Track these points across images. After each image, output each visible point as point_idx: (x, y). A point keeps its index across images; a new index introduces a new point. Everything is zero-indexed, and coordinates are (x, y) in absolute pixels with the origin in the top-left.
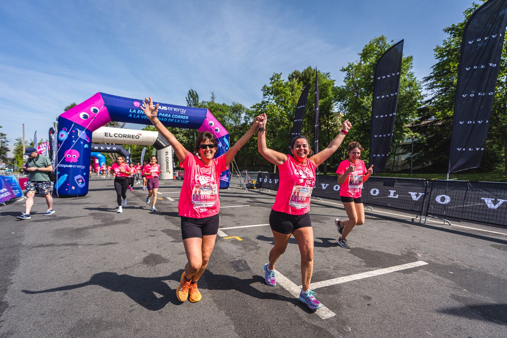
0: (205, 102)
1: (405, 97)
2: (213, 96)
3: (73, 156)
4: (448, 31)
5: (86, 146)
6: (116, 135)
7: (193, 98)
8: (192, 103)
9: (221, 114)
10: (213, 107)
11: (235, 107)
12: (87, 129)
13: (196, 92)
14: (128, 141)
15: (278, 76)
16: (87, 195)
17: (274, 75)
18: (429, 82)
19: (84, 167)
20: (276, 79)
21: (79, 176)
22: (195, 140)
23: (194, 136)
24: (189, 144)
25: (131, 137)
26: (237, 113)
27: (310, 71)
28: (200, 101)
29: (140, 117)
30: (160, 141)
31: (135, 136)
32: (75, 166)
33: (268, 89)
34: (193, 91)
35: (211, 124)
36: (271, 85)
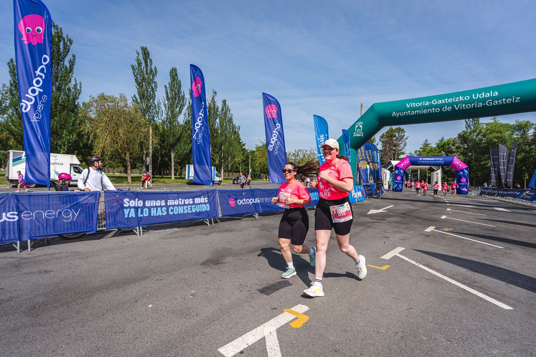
23: (472, 153)
30: (433, 167)
35: (457, 163)
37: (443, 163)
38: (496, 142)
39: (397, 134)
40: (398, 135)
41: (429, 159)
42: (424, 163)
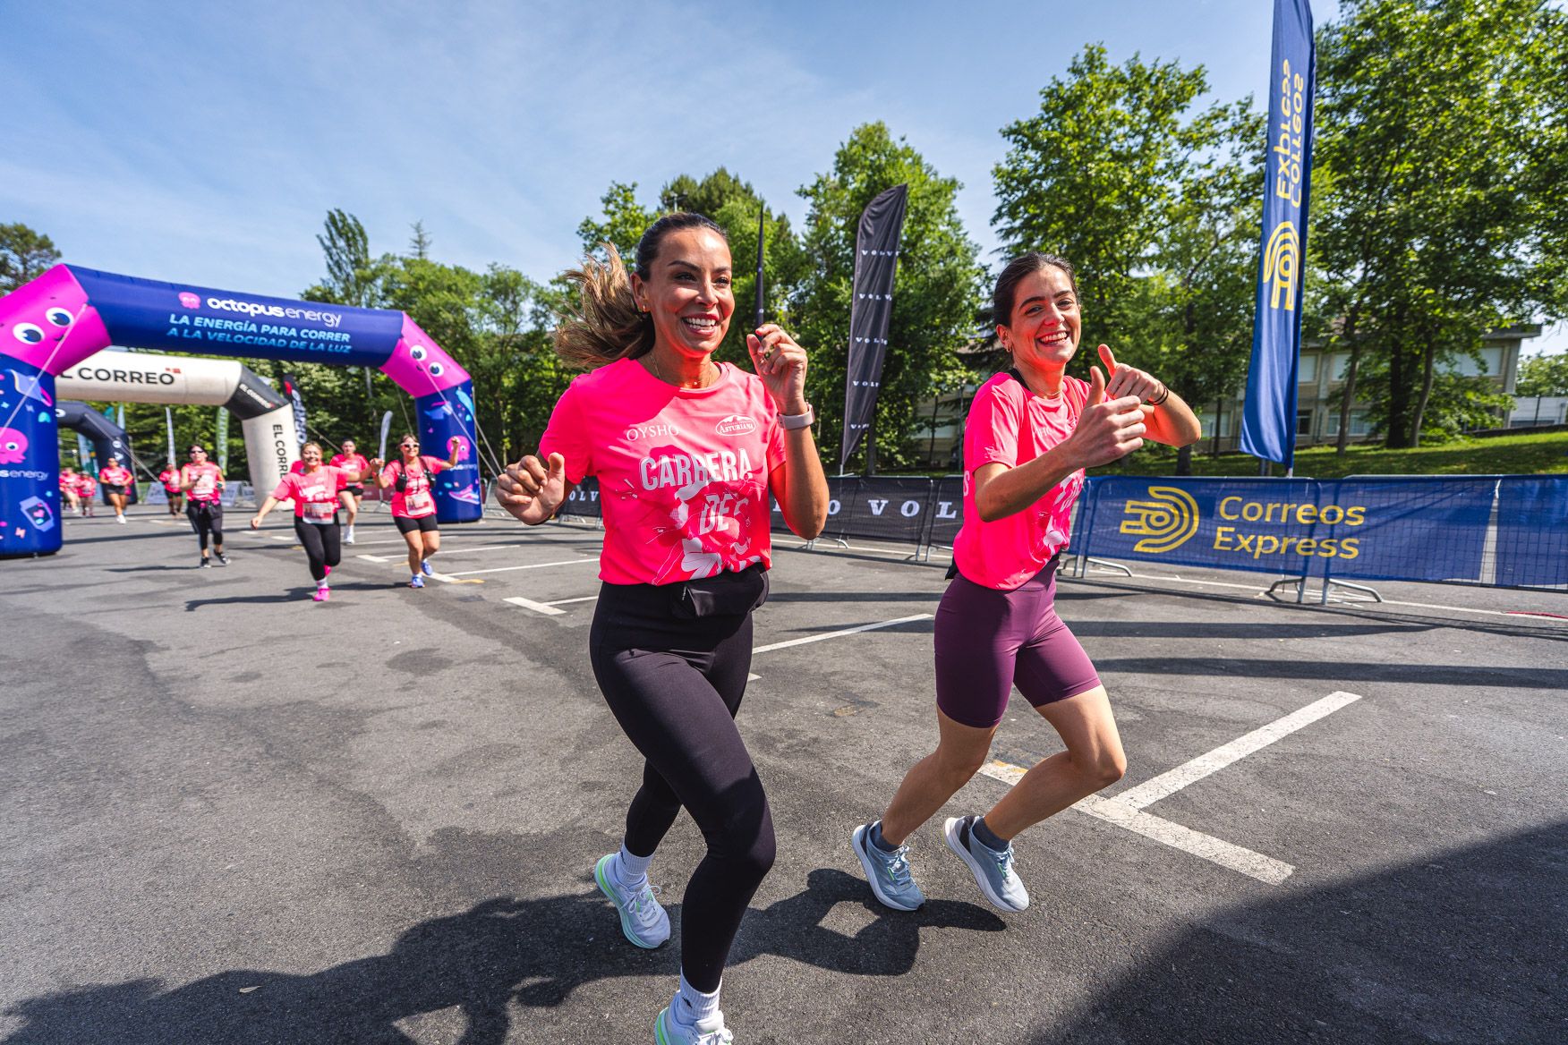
0: (394, 259)
2: (420, 236)
3: (9, 444)
4: (1009, 135)
5: (43, 417)
6: (85, 373)
7: (348, 240)
8: (344, 257)
9: (452, 301)
10: (422, 278)
11: (499, 281)
12: (45, 373)
13: (355, 220)
14: (131, 392)
15: (626, 192)
16: (59, 553)
17: (615, 188)
18: (1013, 240)
19: (43, 476)
20: (620, 200)
21: (34, 501)
24: (347, 395)
25: (144, 379)
26: (506, 298)
27: (721, 182)
28: (375, 254)
29: (205, 335)
30: (250, 393)
31: (157, 376)
33: (600, 230)
34: (342, 214)
35: (419, 355)
36: (608, 219)
37: (345, 343)
38: (447, 326)
39: (15, 262)
40: (24, 262)
41: (251, 309)
42: (221, 335)
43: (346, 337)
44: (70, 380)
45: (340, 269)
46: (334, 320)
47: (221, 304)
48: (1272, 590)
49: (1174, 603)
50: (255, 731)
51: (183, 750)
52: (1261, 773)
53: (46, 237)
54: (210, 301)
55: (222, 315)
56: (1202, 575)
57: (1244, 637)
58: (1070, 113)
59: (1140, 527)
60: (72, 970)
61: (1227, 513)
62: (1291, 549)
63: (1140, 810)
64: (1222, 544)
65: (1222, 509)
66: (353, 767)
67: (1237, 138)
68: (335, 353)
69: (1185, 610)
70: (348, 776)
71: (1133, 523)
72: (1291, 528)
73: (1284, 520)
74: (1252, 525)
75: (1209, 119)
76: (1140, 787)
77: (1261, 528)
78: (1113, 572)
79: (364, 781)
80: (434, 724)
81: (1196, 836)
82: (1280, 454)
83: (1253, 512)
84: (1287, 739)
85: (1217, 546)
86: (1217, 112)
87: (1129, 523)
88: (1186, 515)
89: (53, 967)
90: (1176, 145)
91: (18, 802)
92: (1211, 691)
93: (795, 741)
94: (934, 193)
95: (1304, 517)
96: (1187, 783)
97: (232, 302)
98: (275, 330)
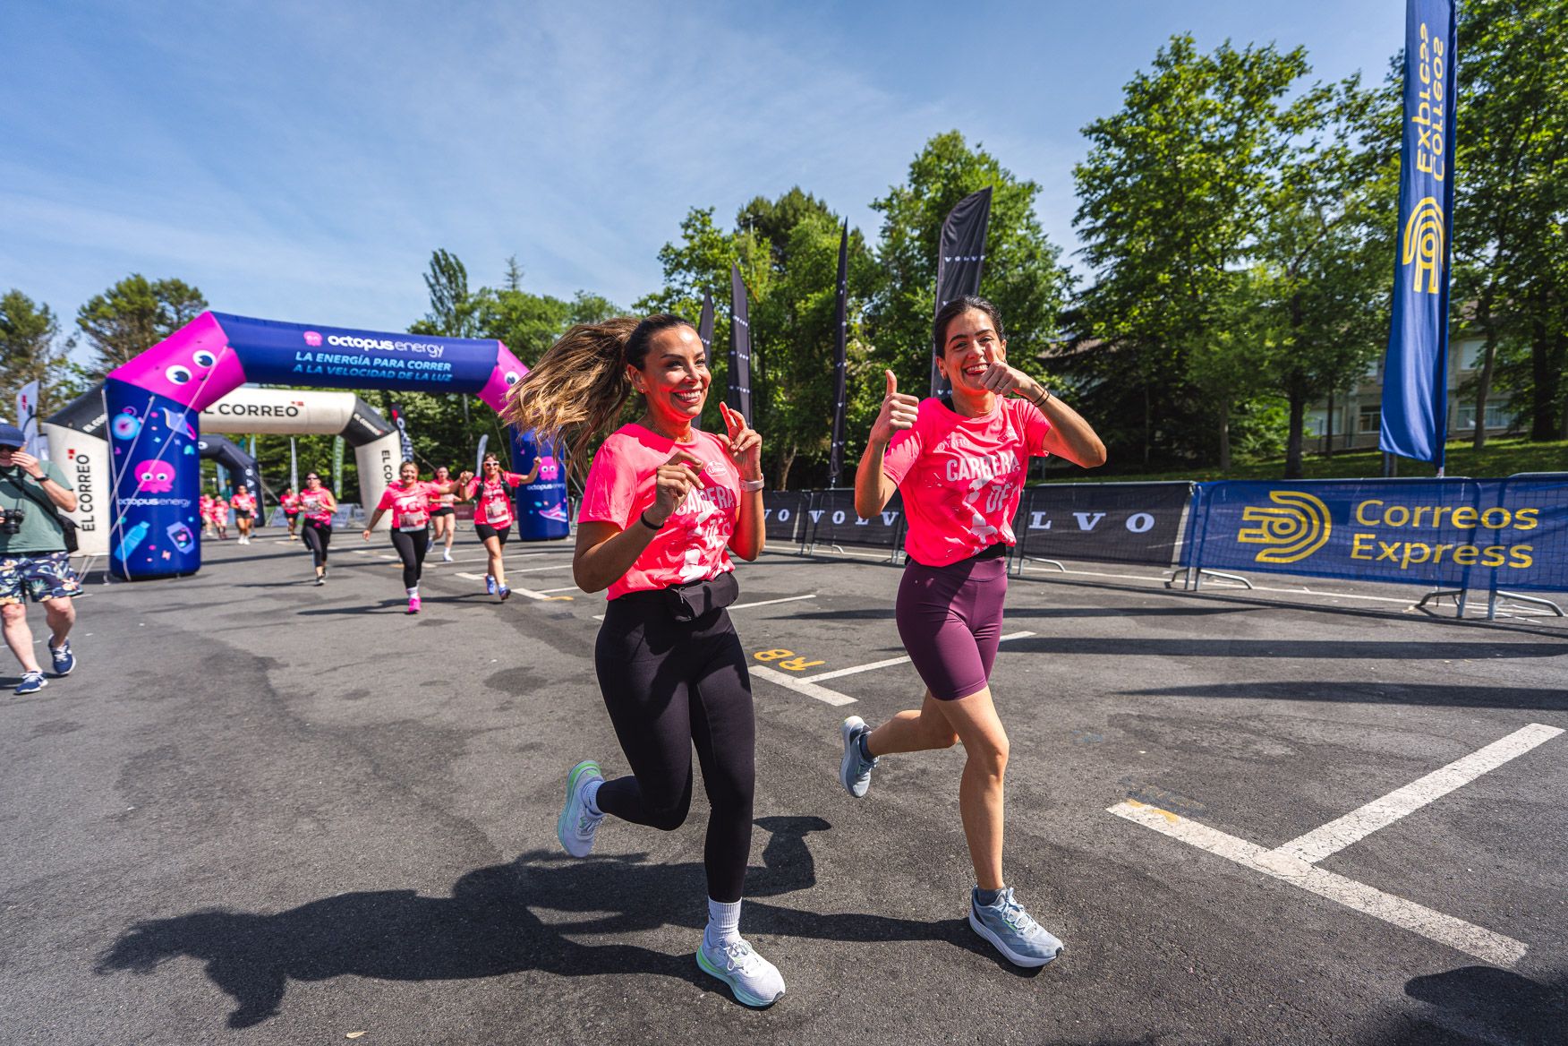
0: (490, 292)
1: (1016, 288)
2: (514, 270)
3: (159, 475)
4: (1091, 133)
5: (189, 450)
7: (450, 277)
8: (446, 293)
9: (542, 328)
10: (514, 308)
11: (585, 308)
12: (191, 410)
13: (455, 257)
15: (704, 217)
16: (198, 573)
17: (694, 213)
18: (1094, 240)
19: (187, 503)
20: (698, 224)
21: (178, 526)
22: (466, 406)
24: (447, 421)
25: (272, 412)
27: (795, 201)
28: (473, 289)
29: (325, 370)
30: (363, 422)
31: (284, 409)
32: (165, 502)
33: (679, 254)
34: (444, 254)
36: (687, 243)
37: (446, 372)
41: (366, 344)
42: (339, 369)
43: (448, 366)
44: (212, 415)
45: (442, 304)
46: (438, 351)
47: (340, 341)
48: (1423, 602)
49: (1309, 618)
50: (364, 751)
51: (298, 769)
52: (1457, 822)
53: (196, 290)
54: (330, 339)
55: (341, 350)
56: (1335, 587)
57: (1400, 657)
58: (1156, 106)
59: (1261, 536)
60: (190, 1002)
61: (1365, 518)
62: (1447, 556)
63: (1313, 865)
64: (1360, 552)
65: (1359, 514)
66: (455, 791)
67: (1343, 119)
68: (437, 382)
69: (1322, 626)
70: (451, 800)
71: (1254, 531)
72: (1445, 533)
73: (1436, 524)
74: (1396, 530)
75: (1311, 101)
76: (1308, 836)
77: (1407, 534)
78: (1229, 585)
79: (466, 806)
80: (532, 747)
81: (1390, 901)
82: (1428, 452)
83: (1397, 516)
84: (1481, 780)
85: (1354, 555)
86: (1319, 93)
87: (1249, 531)
88: (1316, 522)
89: (173, 997)
90: (1274, 130)
91: (151, 819)
92: (1371, 721)
93: (901, 773)
94: (1012, 197)
95: (1461, 521)
96: (1366, 833)
97: (349, 339)
98: (385, 363)
